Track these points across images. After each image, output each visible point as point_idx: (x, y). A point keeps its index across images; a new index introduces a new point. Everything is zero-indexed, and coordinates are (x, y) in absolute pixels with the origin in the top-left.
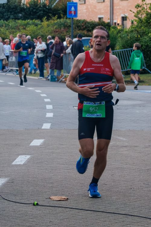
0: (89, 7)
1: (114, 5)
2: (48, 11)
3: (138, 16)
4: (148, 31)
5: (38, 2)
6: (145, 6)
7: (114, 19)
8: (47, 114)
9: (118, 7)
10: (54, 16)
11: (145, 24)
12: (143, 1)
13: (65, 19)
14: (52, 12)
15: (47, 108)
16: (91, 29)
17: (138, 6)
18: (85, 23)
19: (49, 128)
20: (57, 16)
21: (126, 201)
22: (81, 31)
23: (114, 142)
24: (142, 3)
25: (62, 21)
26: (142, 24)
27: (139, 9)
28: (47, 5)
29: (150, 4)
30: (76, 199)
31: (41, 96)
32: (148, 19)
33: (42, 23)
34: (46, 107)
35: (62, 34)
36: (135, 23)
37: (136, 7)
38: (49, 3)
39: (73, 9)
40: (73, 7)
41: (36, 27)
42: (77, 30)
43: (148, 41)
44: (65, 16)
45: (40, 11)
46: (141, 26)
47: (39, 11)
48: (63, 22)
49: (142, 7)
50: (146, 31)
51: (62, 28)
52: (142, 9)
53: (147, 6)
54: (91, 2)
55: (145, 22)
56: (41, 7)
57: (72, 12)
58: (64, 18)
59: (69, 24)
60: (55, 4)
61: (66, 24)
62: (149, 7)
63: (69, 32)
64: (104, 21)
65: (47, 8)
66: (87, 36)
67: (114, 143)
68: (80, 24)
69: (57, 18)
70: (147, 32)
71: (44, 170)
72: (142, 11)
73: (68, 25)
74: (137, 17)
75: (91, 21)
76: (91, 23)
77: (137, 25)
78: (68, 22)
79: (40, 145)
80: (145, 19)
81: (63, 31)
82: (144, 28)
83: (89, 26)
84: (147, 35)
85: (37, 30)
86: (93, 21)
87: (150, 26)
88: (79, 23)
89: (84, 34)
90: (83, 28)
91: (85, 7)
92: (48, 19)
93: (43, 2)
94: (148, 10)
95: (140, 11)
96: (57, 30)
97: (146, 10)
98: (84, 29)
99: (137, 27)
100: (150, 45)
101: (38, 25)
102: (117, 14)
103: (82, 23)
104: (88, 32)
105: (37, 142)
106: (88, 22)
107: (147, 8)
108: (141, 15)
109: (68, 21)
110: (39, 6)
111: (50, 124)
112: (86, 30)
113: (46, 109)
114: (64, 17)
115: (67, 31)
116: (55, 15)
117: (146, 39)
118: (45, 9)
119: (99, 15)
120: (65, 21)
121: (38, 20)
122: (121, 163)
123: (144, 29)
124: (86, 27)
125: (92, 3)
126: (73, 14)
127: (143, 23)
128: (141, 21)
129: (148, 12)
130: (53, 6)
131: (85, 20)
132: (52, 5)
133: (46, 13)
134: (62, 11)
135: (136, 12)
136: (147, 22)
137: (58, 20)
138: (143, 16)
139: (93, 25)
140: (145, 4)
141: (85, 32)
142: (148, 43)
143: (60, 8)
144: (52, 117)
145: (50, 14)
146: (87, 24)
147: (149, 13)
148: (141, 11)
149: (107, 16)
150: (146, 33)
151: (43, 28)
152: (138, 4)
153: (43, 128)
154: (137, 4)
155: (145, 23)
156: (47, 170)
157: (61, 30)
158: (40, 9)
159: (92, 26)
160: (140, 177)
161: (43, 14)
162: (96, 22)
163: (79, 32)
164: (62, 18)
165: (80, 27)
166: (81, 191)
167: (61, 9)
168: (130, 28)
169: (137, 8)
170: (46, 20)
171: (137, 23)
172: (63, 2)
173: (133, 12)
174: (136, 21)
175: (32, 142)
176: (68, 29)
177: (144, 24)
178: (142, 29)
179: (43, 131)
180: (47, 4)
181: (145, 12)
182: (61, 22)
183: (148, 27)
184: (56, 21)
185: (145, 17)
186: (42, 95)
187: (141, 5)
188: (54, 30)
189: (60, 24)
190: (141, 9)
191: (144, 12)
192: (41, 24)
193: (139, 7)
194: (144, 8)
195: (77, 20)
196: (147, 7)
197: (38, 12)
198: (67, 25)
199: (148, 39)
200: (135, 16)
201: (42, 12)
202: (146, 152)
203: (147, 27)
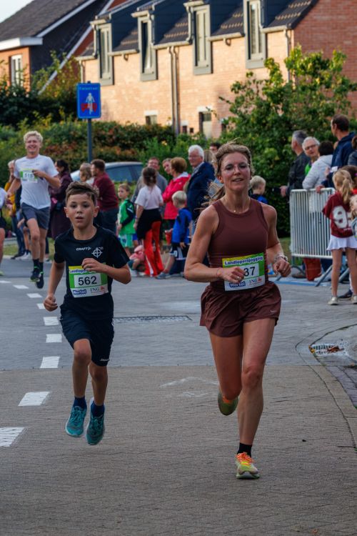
0: (124, 92)
1: (181, 85)
2: (28, 104)
3: (239, 109)
4: (262, 143)
5: (6, 86)
6: (253, 87)
7: (181, 117)
8: (48, 335)
9: (190, 91)
10: (45, 117)
11: (256, 128)
12: (249, 76)
13: (69, 123)
14: (38, 106)
15: (47, 324)
16: (129, 142)
17: (237, 87)
18: (117, 130)
19: (56, 367)
20: (50, 115)
21: (247, 516)
22: (107, 148)
23: (205, 392)
24: (247, 79)
25: (63, 127)
26: (247, 128)
27: (241, 93)
28: (28, 90)
29: (264, 82)
30: (136, 515)
31: (29, 298)
32: (261, 115)
33: (17, 133)
34: (43, 321)
35: (64, 157)
36: (233, 126)
37: (232, 90)
38: (30, 85)
39: (90, 98)
40: (90, 94)
41: (5, 142)
42: (98, 147)
43: (264, 165)
44: (71, 116)
45: (12, 104)
46: (247, 133)
47: (8, 105)
48: (65, 130)
49: (246, 89)
50: (257, 143)
51: (64, 143)
52: (248, 94)
53: (259, 85)
54: (128, 81)
55: (255, 122)
56: (14, 97)
57: (89, 107)
58: (66, 121)
59: (80, 133)
60: (43, 89)
61: (72, 133)
62: (264, 89)
63: (79, 151)
64: (158, 122)
65: (26, 99)
66: (122, 160)
67: (204, 396)
68: (103, 132)
69: (52, 121)
70: (260, 146)
71: (58, 457)
72: (248, 98)
73: (76, 136)
74: (235, 112)
75: (128, 124)
76: (130, 130)
77: (236, 130)
78: (76, 130)
79: (42, 405)
80: (255, 115)
81: (66, 149)
82: (254, 136)
83: (126, 135)
84: (260, 152)
85: (7, 149)
86: (133, 124)
87: (265, 132)
88: (103, 129)
89: (114, 154)
90: (111, 140)
91: (114, 92)
92: (31, 124)
93: (17, 85)
94: (260, 95)
95: (242, 98)
96: (54, 147)
97: (255, 96)
98: (113, 144)
99: (236, 134)
100: (267, 174)
101: (9, 138)
102: (189, 106)
103: (110, 129)
104: (122, 150)
105: (34, 399)
106: (123, 127)
107: (258, 91)
108: (246, 107)
109: (78, 125)
110: (7, 95)
111: (58, 358)
112: (118, 144)
113: (44, 325)
114: (68, 116)
115: (76, 148)
116: (47, 114)
117: (257, 161)
118: (22, 100)
119: (146, 109)
120: (70, 126)
121: (7, 127)
122: (227, 438)
123: (254, 138)
124: (118, 139)
125: (130, 83)
126: (91, 110)
127: (250, 124)
128: (246, 121)
129: (262, 99)
130: (40, 93)
131: (115, 122)
132: (38, 91)
133: (24, 109)
134: (62, 104)
135: (232, 101)
136: (259, 121)
137: (54, 124)
138: (251, 109)
139: (135, 134)
140: (254, 81)
141: (117, 150)
142: (264, 171)
143: (56, 96)
144: (61, 341)
145: (34, 112)
146: (120, 131)
147: (264, 101)
148: (246, 98)
149: (165, 112)
150: (257, 148)
151: (20, 143)
152: (237, 82)
153: (43, 366)
154: (235, 83)
155: (256, 125)
156: (63, 457)
157: (61, 147)
158: (11, 100)
159: (132, 135)
160: (272, 465)
161: (18, 111)
162: (140, 127)
163: (102, 150)
164: (63, 120)
165: (105, 139)
166: (144, 498)
167: (59, 99)
168: (221, 137)
169: (236, 92)
170: (28, 125)
171: (236, 125)
172: (62, 83)
173: (228, 102)
174: (234, 121)
175: (23, 399)
176: (78, 143)
177: (254, 127)
178: (248, 139)
179: (44, 373)
180: (27, 88)
181: (255, 99)
182: (60, 128)
183: (263, 134)
184: (49, 128)
185: (253, 110)
186: (32, 296)
187: (244, 85)
188: (46, 147)
189: (60, 133)
190: (244, 94)
191: (252, 99)
192: (15, 136)
193: (239, 88)
194: (252, 91)
195: (98, 123)
196: (257, 87)
197: (7, 109)
198: (74, 136)
199: (262, 161)
200: (231, 110)
201: (16, 108)
202: (279, 412)
203: (260, 134)
